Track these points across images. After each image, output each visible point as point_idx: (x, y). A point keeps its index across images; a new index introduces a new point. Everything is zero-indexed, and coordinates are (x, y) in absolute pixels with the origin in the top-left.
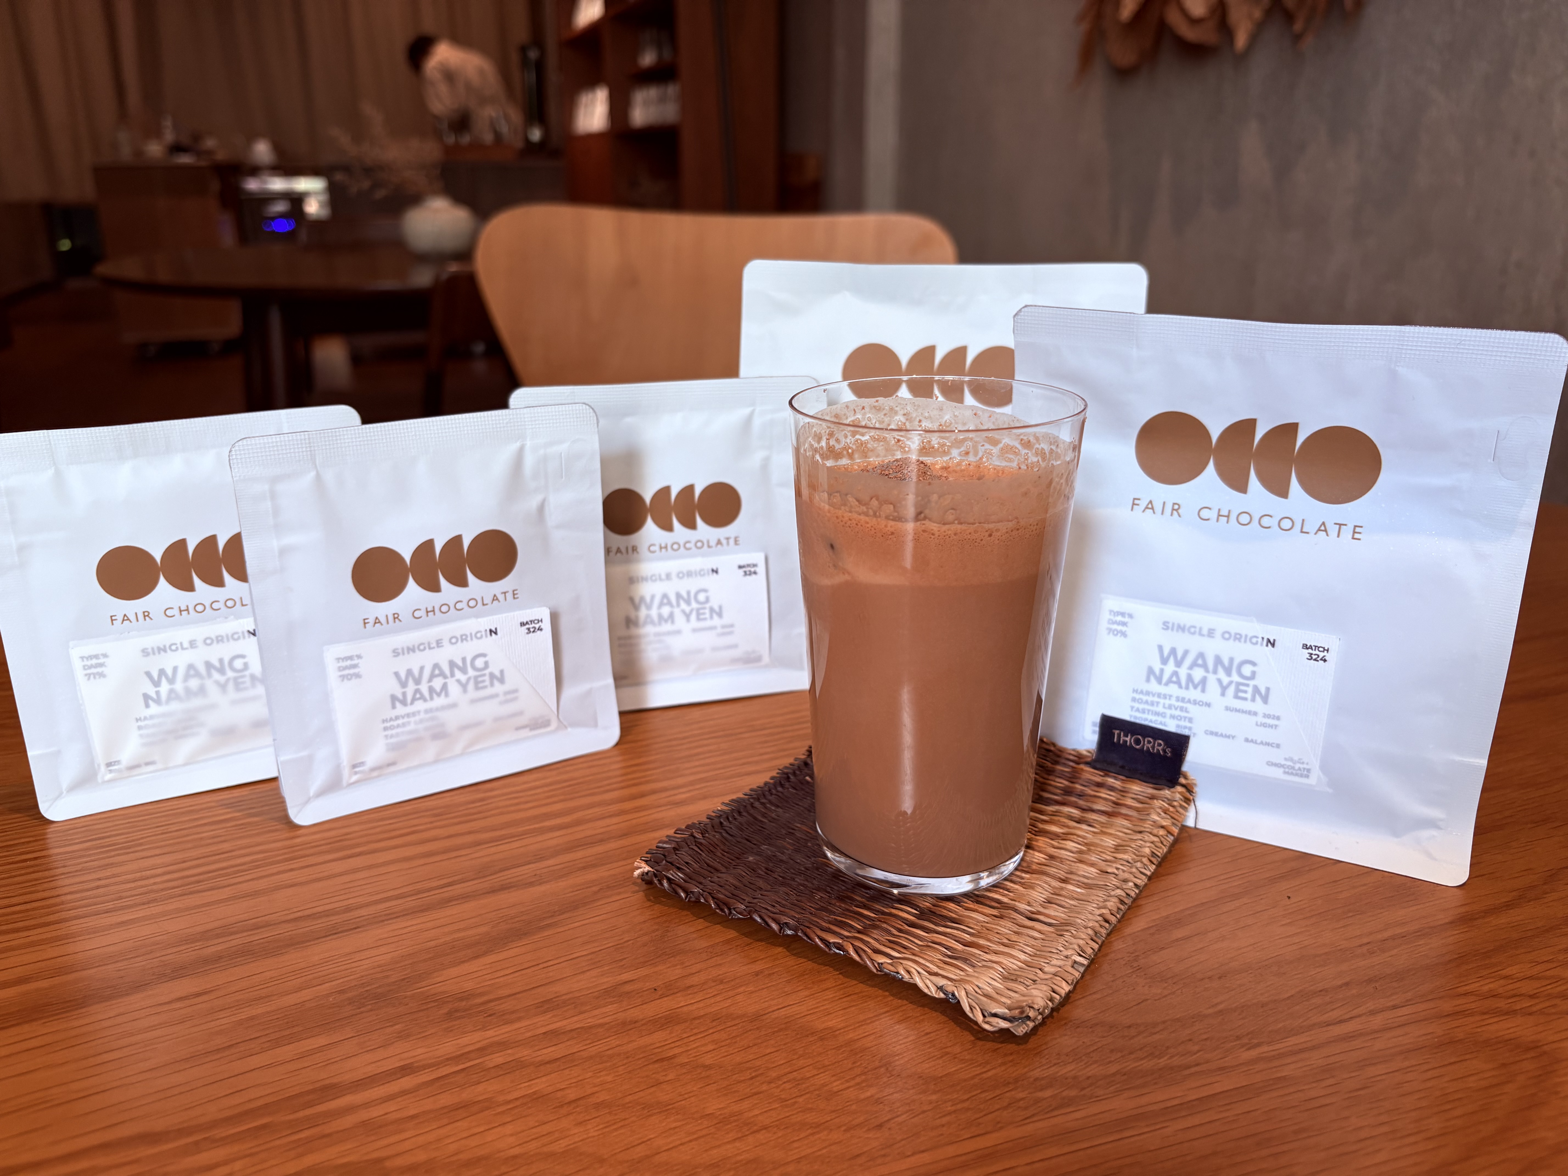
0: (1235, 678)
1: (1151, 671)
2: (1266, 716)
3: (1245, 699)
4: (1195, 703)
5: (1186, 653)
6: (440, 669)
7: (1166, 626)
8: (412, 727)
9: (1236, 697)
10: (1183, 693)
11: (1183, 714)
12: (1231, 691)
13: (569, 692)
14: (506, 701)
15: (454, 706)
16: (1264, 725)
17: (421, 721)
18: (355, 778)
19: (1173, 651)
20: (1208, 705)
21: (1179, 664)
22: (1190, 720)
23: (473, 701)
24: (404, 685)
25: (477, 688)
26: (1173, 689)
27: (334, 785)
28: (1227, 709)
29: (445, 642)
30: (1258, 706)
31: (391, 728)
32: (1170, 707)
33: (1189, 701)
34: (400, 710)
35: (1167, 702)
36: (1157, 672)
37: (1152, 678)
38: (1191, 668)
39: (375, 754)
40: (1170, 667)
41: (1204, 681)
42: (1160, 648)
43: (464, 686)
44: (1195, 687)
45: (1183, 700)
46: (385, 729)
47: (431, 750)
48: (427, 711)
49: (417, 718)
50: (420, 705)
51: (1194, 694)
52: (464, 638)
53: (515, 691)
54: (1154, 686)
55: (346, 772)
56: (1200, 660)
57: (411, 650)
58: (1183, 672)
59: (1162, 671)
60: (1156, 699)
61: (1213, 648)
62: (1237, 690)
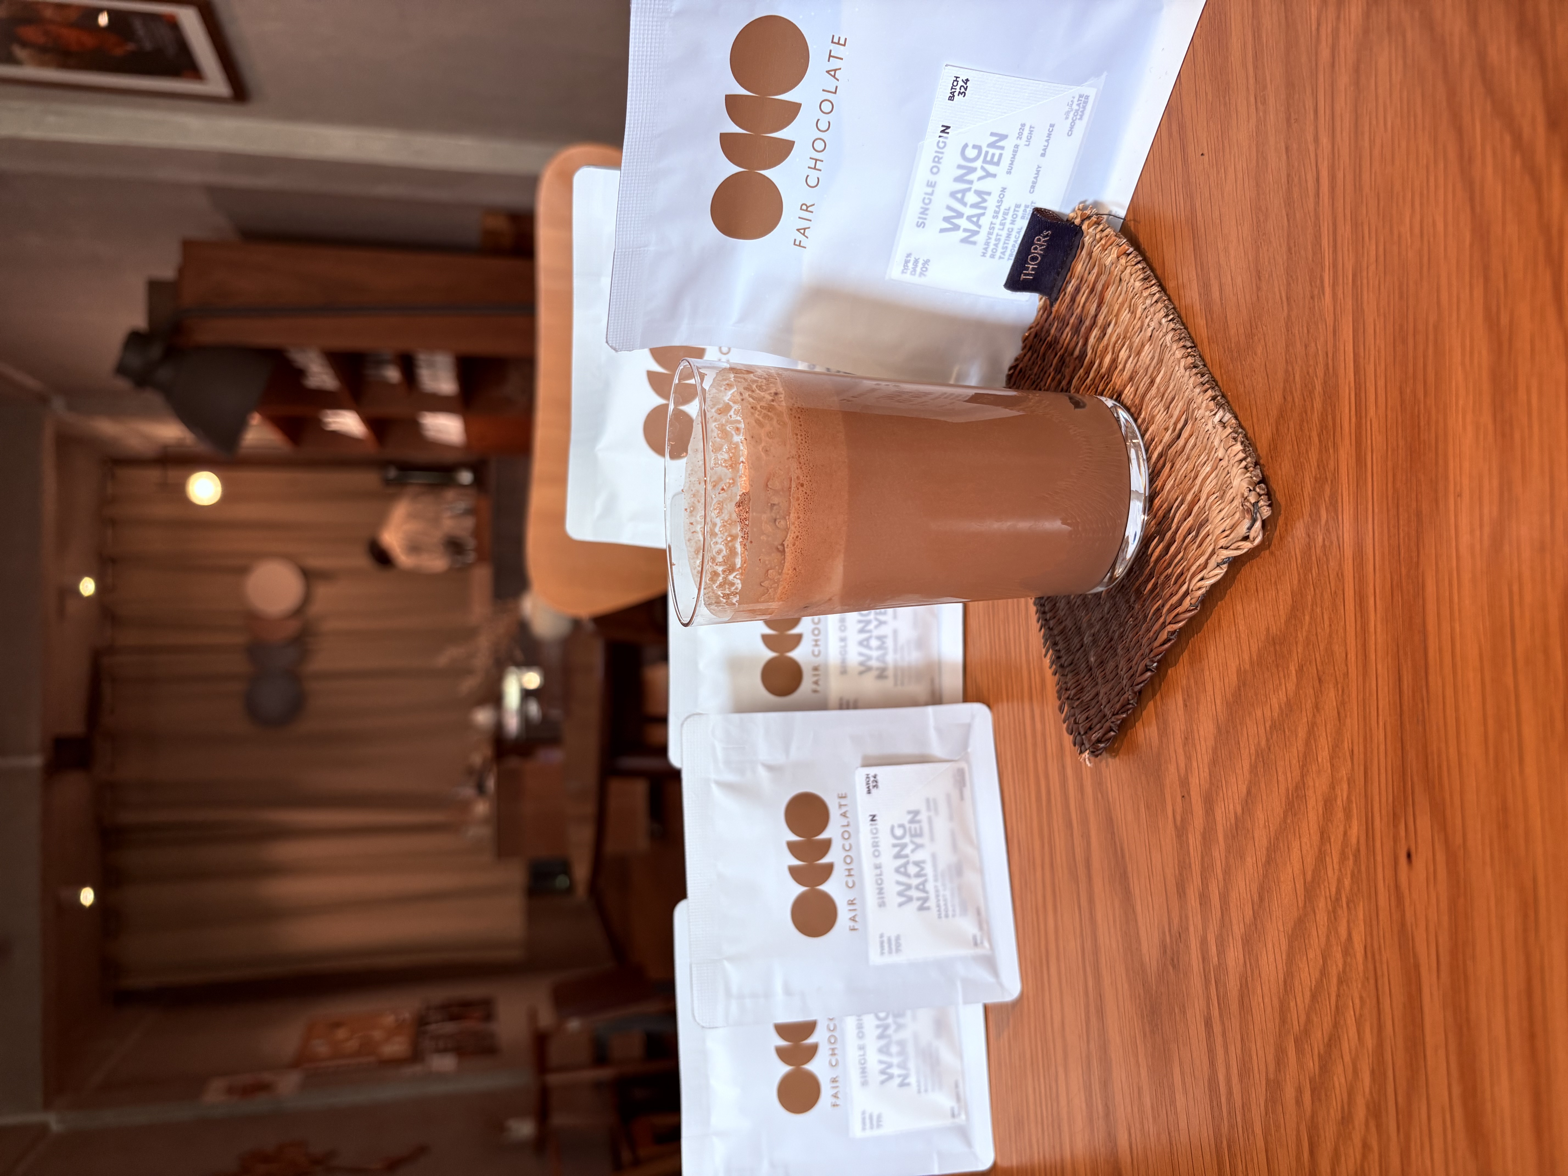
0: (978, 164)
1: (965, 241)
2: (1020, 137)
3: (1001, 155)
4: (1000, 201)
5: (949, 208)
6: (900, 867)
7: (921, 225)
8: (948, 893)
9: (998, 164)
10: (990, 213)
11: (1011, 212)
12: (991, 169)
13: (936, 749)
14: (936, 811)
15: (934, 857)
16: (1029, 139)
17: (944, 885)
18: (986, 944)
19: (946, 219)
20: (1004, 189)
21: (960, 215)
22: (1018, 206)
23: (932, 839)
24: (910, 899)
25: (920, 835)
26: (985, 221)
27: (990, 963)
28: (1009, 172)
29: (878, 861)
30: (1008, 144)
31: (946, 911)
32: (1002, 224)
33: (999, 207)
34: (932, 903)
35: (997, 226)
36: (967, 234)
37: (972, 239)
38: (965, 204)
39: (968, 926)
40: (963, 223)
41: (978, 193)
42: (942, 230)
43: (918, 846)
44: (985, 201)
45: (997, 212)
46: (947, 916)
47: (971, 876)
48: (936, 880)
49: (941, 888)
50: (930, 886)
51: (991, 203)
52: (876, 845)
53: (928, 801)
54: (981, 238)
55: (979, 951)
56: (958, 196)
57: (880, 891)
58: (968, 211)
59: (965, 230)
60: (994, 237)
61: (946, 183)
62: (991, 162)
